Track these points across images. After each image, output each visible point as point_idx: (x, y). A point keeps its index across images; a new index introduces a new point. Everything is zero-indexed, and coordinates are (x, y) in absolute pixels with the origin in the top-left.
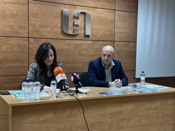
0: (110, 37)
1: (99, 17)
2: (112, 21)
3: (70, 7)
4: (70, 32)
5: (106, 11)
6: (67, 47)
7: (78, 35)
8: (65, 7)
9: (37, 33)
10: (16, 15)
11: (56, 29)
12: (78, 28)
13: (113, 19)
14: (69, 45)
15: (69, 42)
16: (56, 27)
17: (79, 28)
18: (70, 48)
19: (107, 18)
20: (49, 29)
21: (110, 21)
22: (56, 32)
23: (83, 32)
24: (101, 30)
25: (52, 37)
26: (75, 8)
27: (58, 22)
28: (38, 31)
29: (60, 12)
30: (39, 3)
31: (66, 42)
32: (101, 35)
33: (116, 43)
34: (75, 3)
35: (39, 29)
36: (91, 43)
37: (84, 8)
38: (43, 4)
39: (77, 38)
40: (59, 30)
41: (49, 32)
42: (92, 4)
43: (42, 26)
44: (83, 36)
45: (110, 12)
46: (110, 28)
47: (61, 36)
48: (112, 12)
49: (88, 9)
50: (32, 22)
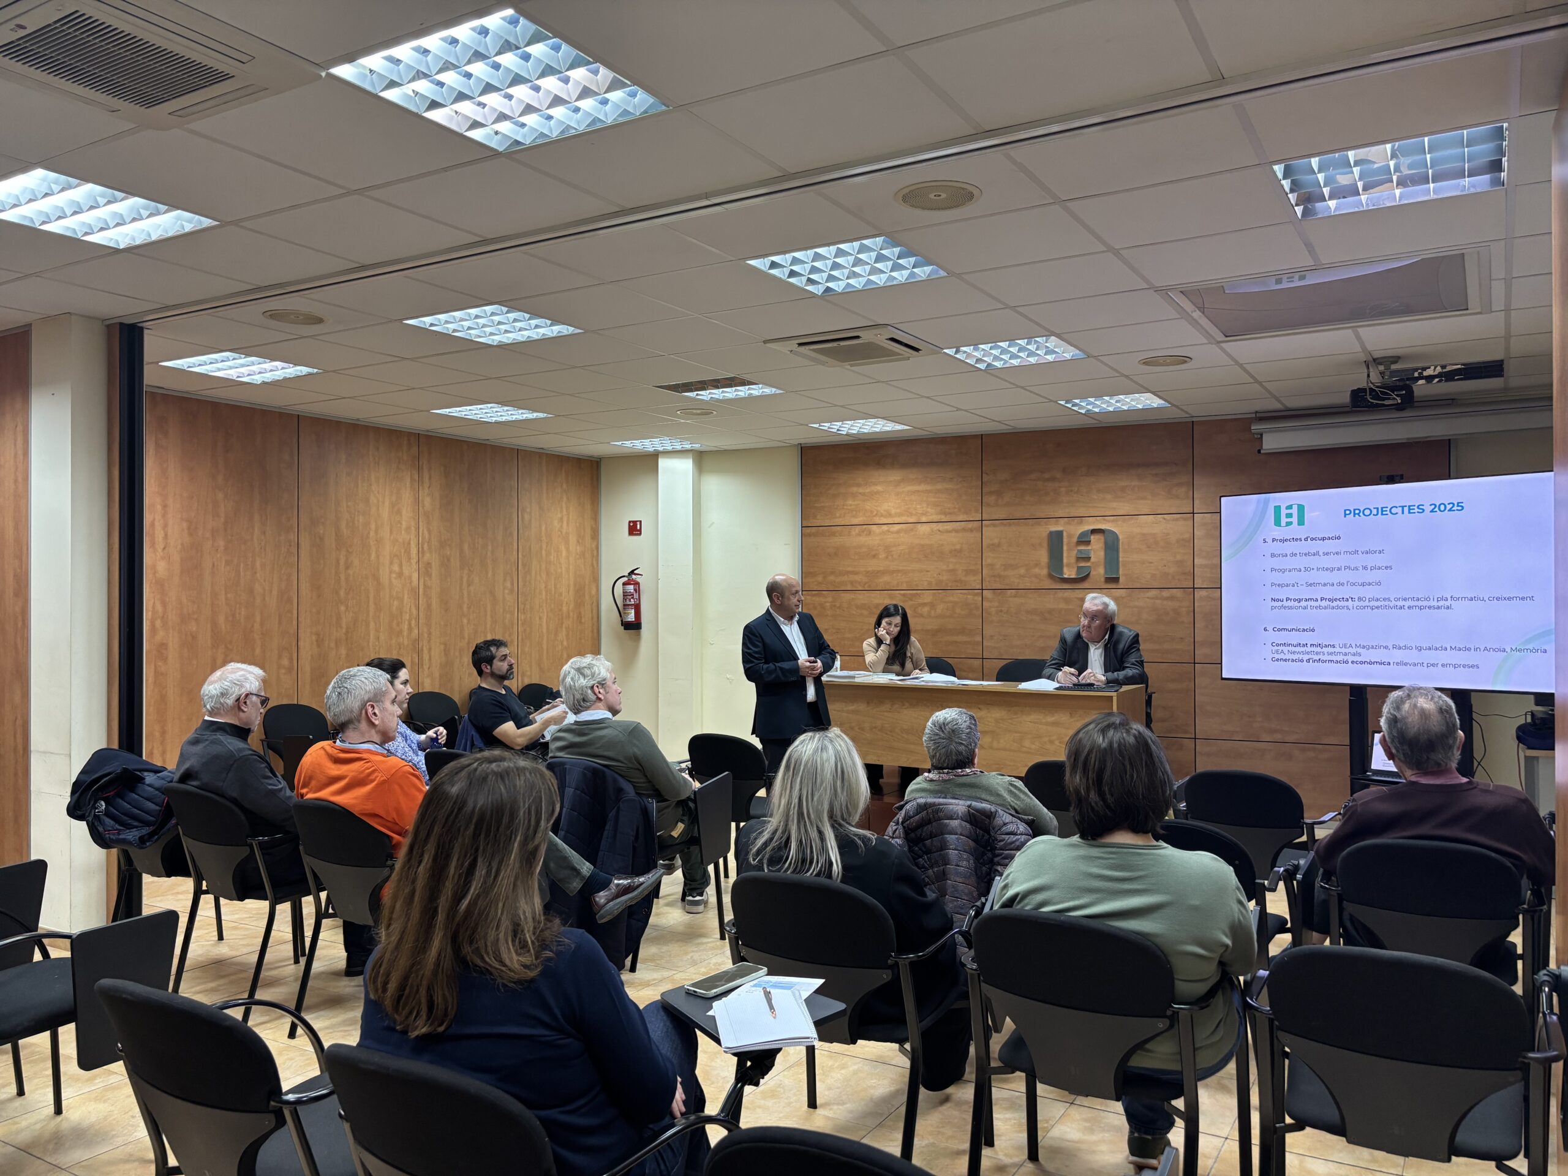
0: (1179, 580)
1: (1144, 535)
2: (1183, 540)
3: (1069, 523)
4: (1069, 573)
5: (1165, 519)
6: (1062, 606)
7: (1089, 580)
8: (1056, 524)
9: (998, 580)
10: (960, 551)
11: (1036, 570)
12: (1088, 564)
13: (1188, 535)
14: (1067, 600)
15: (1068, 594)
16: (1037, 565)
17: (1093, 563)
18: (1070, 607)
19: (1168, 534)
20: (1022, 571)
21: (1178, 541)
22: (1037, 576)
23: (1101, 571)
24: (1151, 563)
25: (1028, 586)
26: (1081, 523)
27: (1043, 556)
28: (999, 576)
29: (1045, 534)
30: (1002, 524)
31: (1061, 594)
32: (1153, 576)
33: (1199, 594)
34: (1081, 512)
35: (1002, 573)
36: (1124, 595)
37: (1104, 520)
38: (1010, 525)
39: (1086, 585)
40: (1045, 572)
41: (1021, 576)
42: (1125, 508)
43: (1007, 567)
44: (1103, 580)
45: (1177, 520)
46: (1179, 557)
47: (1048, 584)
48: (1185, 519)
49: (1113, 521)
50: (989, 561)
